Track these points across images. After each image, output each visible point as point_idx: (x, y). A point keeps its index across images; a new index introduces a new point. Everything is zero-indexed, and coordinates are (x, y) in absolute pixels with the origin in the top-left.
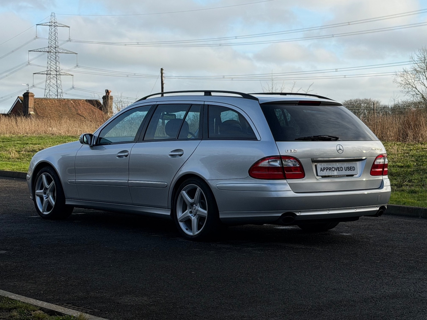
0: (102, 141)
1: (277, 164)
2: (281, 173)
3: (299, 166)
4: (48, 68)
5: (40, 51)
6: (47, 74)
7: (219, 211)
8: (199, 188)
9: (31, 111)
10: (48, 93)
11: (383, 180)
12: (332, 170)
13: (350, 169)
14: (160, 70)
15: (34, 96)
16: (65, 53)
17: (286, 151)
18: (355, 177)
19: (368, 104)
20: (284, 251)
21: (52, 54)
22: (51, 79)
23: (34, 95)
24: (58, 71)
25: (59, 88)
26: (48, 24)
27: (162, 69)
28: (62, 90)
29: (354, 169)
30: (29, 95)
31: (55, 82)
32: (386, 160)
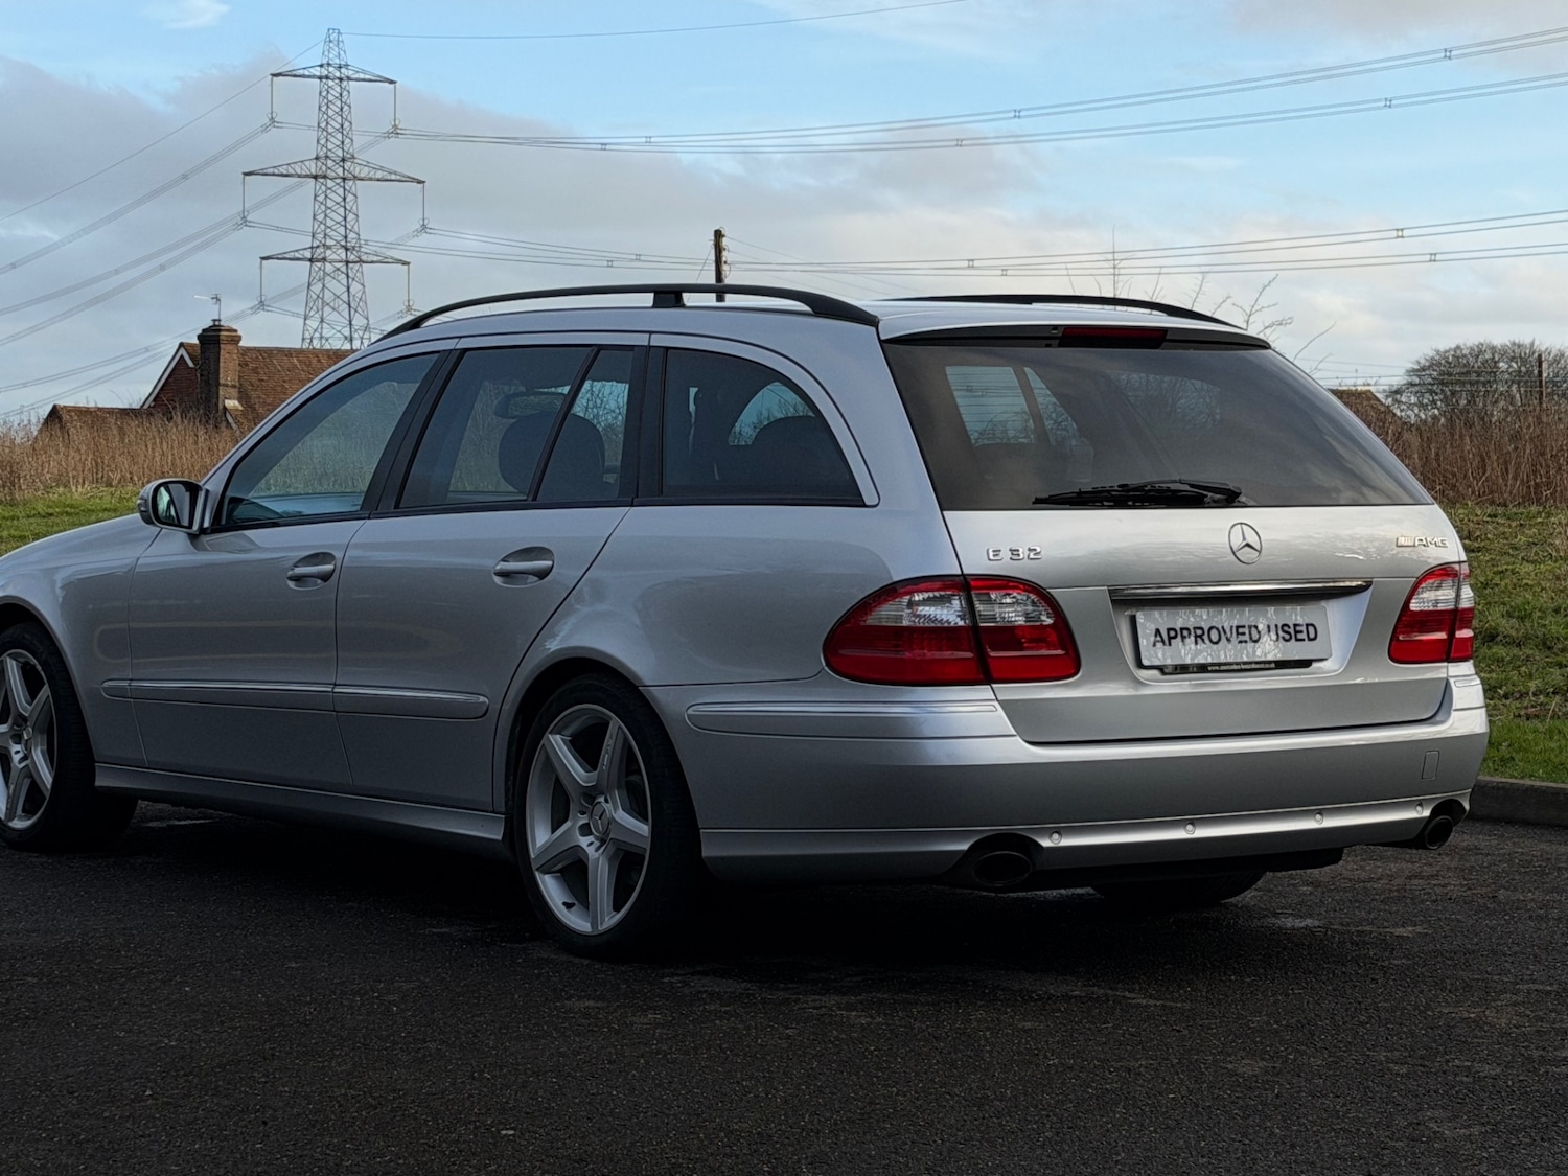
0: (241, 512)
1: (950, 614)
2: (969, 655)
3: (1049, 621)
4: (316, 236)
5: (285, 172)
6: (311, 260)
7: (700, 826)
8: (615, 724)
9: (230, 399)
10: (315, 331)
11: (1452, 681)
12: (1207, 641)
13: (1296, 632)
14: (713, 238)
15: (239, 341)
16: (378, 180)
17: (991, 554)
18: (1320, 668)
19: (1524, 361)
20: (981, 1014)
21: (330, 183)
22: (328, 278)
23: (240, 337)
24: (354, 247)
25: (356, 311)
26: (317, 72)
27: (718, 235)
28: (367, 319)
29: (1312, 635)
30: (221, 337)
31: (340, 290)
32: (1467, 592)
